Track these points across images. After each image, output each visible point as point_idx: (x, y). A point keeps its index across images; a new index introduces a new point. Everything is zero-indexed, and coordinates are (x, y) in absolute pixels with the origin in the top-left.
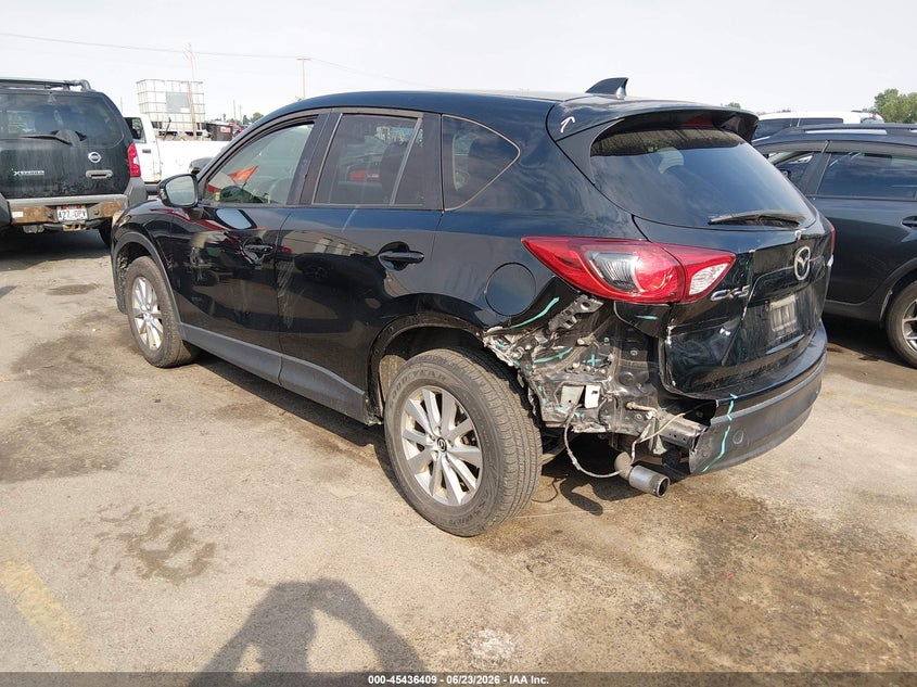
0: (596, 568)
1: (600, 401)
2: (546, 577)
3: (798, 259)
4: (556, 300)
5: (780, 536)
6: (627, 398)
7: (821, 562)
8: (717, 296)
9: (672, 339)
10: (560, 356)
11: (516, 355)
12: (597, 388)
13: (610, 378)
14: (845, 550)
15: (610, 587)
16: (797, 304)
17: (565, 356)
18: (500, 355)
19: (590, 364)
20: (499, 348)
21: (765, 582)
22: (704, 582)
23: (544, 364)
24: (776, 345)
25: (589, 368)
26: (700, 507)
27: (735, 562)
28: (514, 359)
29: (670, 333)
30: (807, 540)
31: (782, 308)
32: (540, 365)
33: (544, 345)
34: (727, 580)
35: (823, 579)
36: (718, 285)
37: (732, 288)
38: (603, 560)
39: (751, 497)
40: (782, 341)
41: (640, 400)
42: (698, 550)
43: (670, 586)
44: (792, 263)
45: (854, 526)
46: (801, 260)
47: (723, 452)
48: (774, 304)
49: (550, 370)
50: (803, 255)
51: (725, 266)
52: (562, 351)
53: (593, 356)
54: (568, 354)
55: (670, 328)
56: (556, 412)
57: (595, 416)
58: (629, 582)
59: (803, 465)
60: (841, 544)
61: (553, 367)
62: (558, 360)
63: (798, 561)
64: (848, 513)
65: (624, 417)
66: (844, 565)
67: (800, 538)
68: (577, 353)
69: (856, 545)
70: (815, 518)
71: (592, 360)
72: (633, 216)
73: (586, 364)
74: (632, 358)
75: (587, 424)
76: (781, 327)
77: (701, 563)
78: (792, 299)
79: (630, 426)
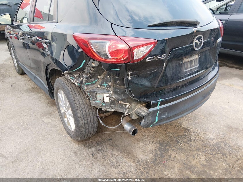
0: (117, 155)
1: (110, 100)
2: (97, 159)
3: (196, 41)
4: (84, 61)
5: (191, 145)
6: (119, 100)
7: (202, 158)
8: (149, 59)
9: (131, 78)
10: (94, 82)
11: (78, 82)
12: (108, 95)
13: (111, 92)
14: (214, 153)
15: (118, 165)
16: (200, 59)
17: (96, 82)
18: (72, 81)
19: (104, 86)
20: (72, 79)
21: (177, 166)
22: (153, 164)
23: (89, 85)
24: (186, 77)
25: (104, 87)
26: (165, 131)
27: (169, 156)
28: (78, 83)
29: (129, 75)
30: (201, 147)
31: (191, 61)
32: (87, 86)
33: (87, 78)
34: (162, 164)
35: (200, 166)
36: (148, 55)
37: (156, 55)
38: (121, 152)
39: (186, 127)
40: (189, 75)
41: (123, 100)
42: (157, 150)
43: (140, 165)
44: (192, 43)
45: (221, 142)
46: (197, 41)
47: (157, 120)
48: (185, 60)
49: (91, 88)
50: (199, 39)
51: (152, 45)
52: (94, 80)
53: (105, 83)
54: (97, 82)
55: (129, 73)
56: (96, 103)
57: (109, 105)
58: (126, 162)
59: (211, 114)
60: (213, 150)
61: (92, 86)
62: (93, 84)
63: (193, 157)
64: (221, 136)
65: (119, 106)
66: (211, 160)
67: (199, 146)
68: (100, 82)
69: (219, 150)
70: (207, 137)
71: (105, 85)
72: (111, 23)
73: (103, 86)
74: (118, 84)
75: (107, 108)
76: (190, 69)
77: (156, 156)
78: (197, 57)
79: (121, 109)
